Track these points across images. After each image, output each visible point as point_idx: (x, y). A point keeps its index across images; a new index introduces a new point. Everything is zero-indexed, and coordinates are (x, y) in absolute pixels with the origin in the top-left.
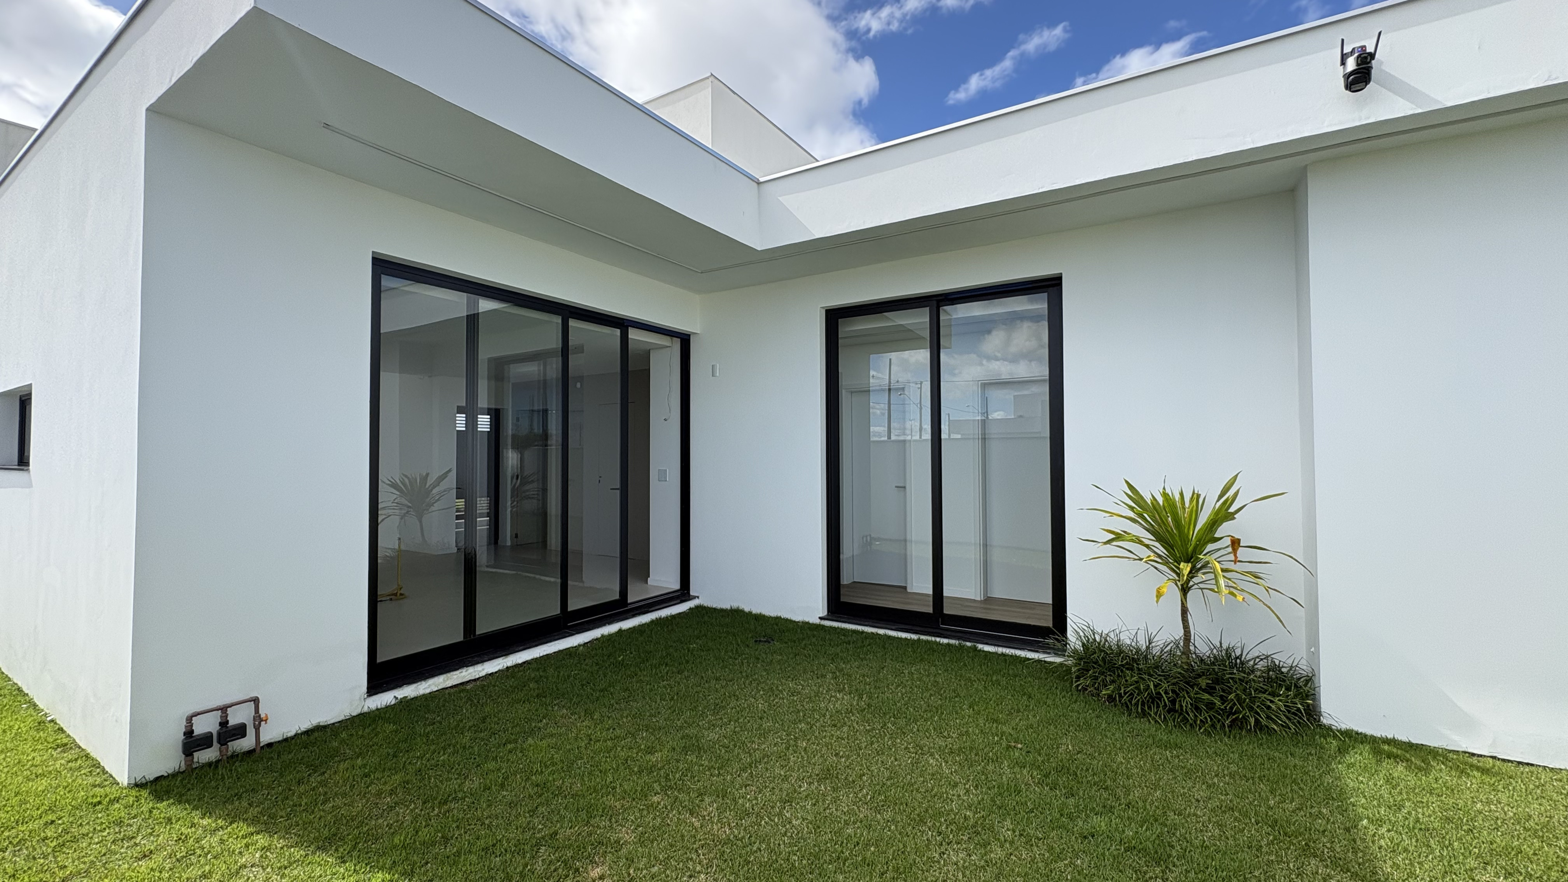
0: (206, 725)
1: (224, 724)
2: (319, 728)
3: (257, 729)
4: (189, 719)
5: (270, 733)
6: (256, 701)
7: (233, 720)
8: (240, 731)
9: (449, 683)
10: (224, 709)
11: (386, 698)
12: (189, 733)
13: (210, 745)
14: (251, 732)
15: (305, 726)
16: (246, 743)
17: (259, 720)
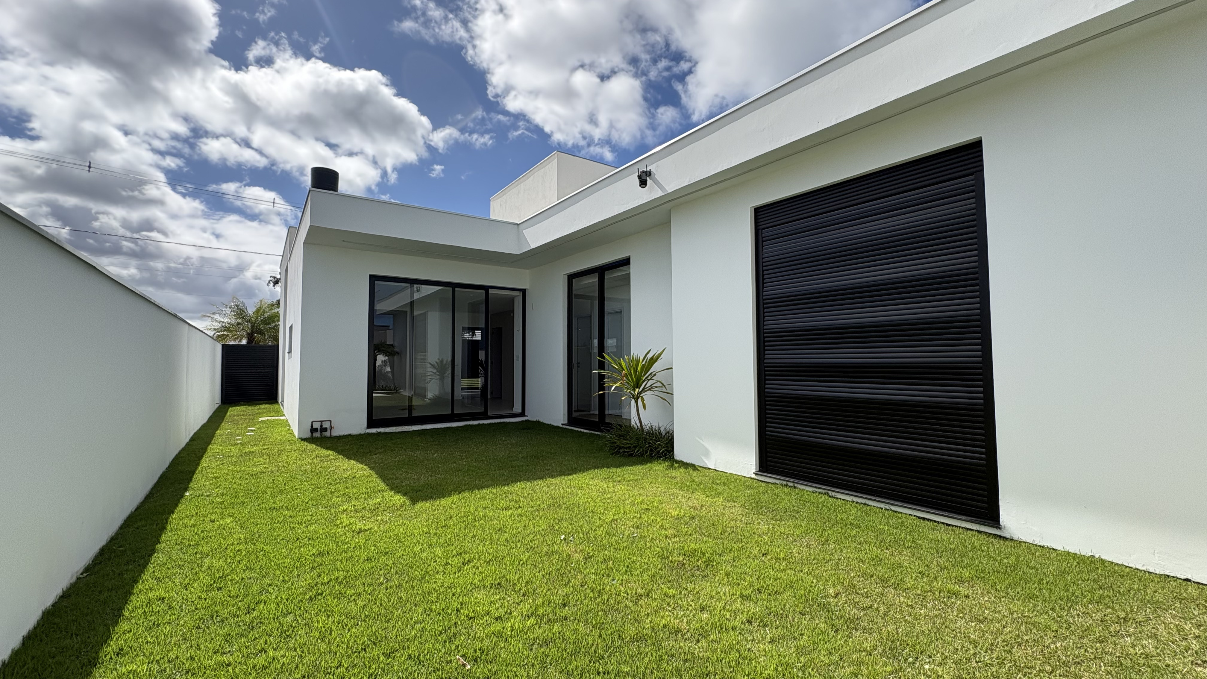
0: (317, 425)
1: (321, 426)
2: (350, 435)
3: (331, 430)
4: (312, 422)
5: (335, 433)
6: (330, 421)
7: (324, 426)
8: (325, 430)
9: (397, 431)
10: (321, 422)
11: (374, 431)
12: (312, 426)
13: (317, 431)
14: (329, 430)
15: (346, 433)
16: (327, 434)
17: (331, 428)
